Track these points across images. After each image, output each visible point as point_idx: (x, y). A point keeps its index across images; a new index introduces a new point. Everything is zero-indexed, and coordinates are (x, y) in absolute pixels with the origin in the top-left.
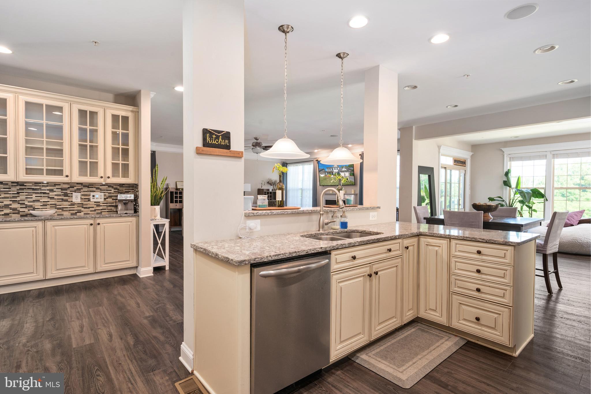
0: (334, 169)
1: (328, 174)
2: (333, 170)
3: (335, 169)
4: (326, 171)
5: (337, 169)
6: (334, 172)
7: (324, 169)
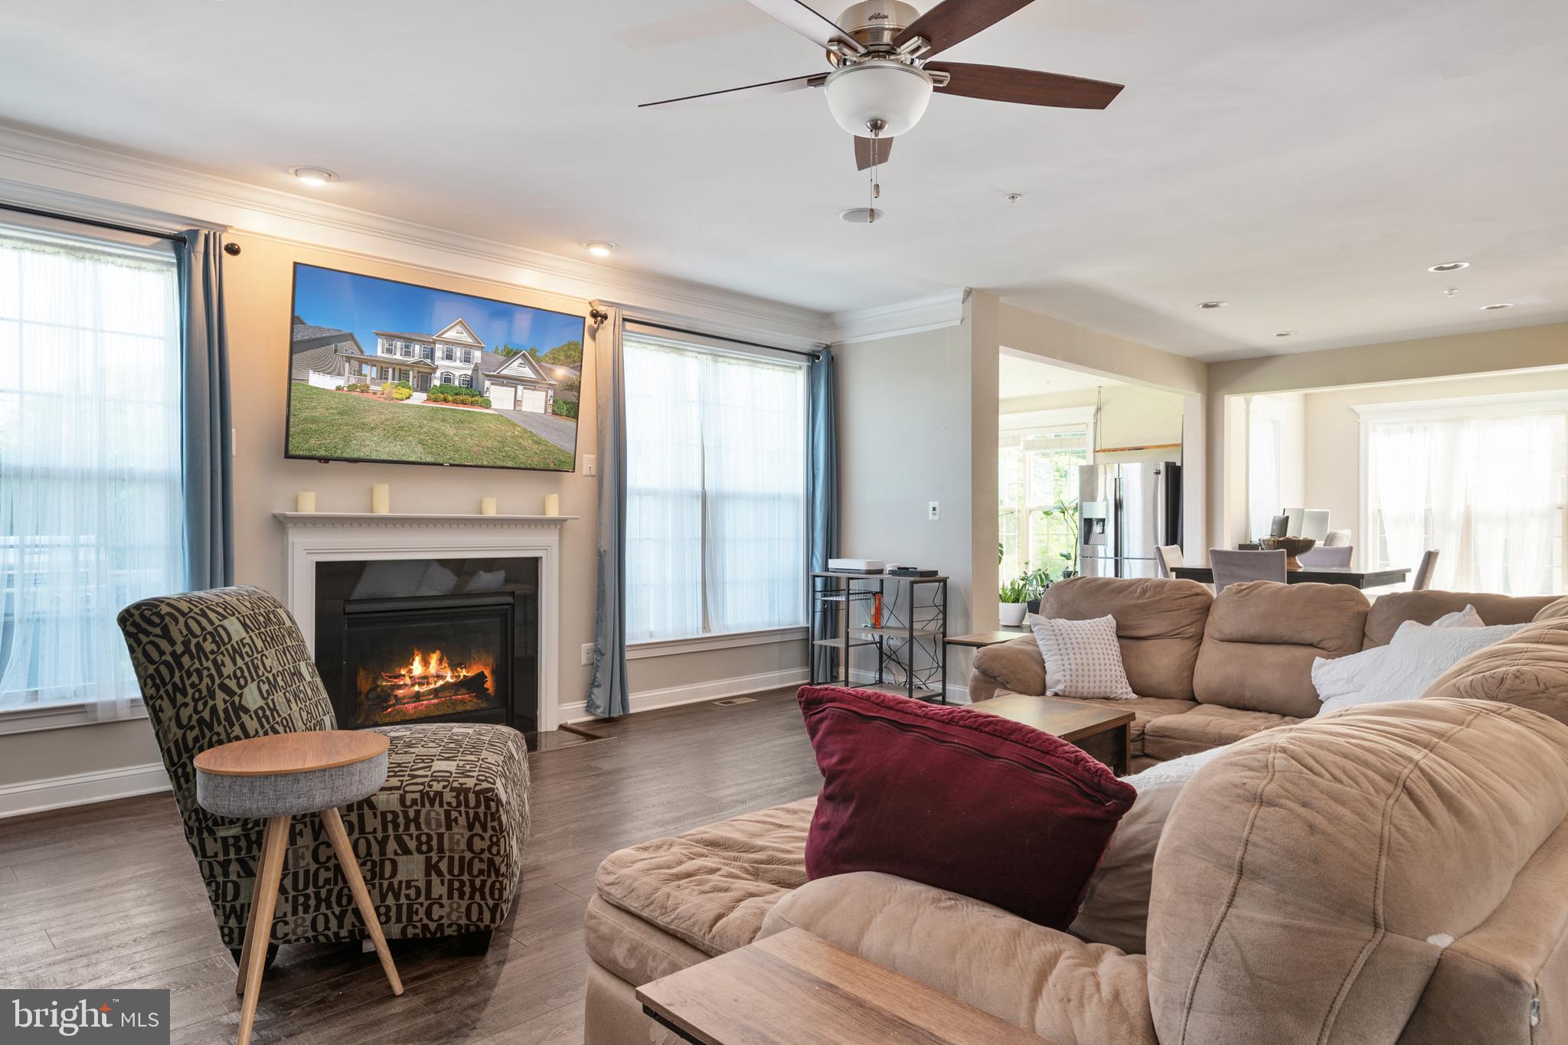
0: (438, 354)
1: (383, 376)
2: (431, 355)
3: (449, 357)
4: (367, 353)
5: (467, 360)
6: (438, 374)
7: (351, 337)
